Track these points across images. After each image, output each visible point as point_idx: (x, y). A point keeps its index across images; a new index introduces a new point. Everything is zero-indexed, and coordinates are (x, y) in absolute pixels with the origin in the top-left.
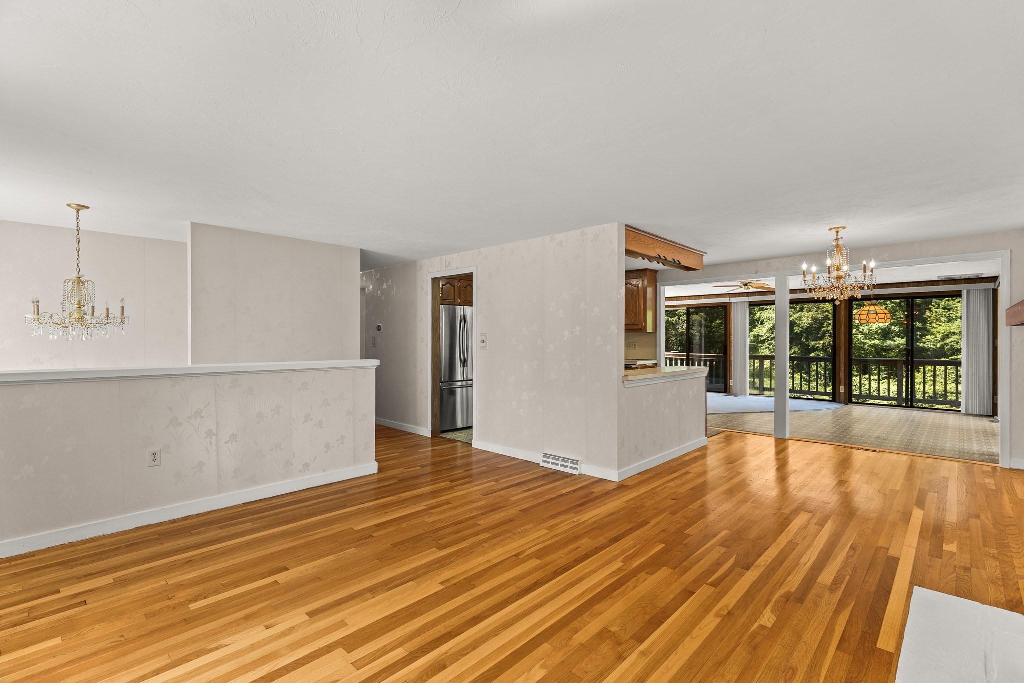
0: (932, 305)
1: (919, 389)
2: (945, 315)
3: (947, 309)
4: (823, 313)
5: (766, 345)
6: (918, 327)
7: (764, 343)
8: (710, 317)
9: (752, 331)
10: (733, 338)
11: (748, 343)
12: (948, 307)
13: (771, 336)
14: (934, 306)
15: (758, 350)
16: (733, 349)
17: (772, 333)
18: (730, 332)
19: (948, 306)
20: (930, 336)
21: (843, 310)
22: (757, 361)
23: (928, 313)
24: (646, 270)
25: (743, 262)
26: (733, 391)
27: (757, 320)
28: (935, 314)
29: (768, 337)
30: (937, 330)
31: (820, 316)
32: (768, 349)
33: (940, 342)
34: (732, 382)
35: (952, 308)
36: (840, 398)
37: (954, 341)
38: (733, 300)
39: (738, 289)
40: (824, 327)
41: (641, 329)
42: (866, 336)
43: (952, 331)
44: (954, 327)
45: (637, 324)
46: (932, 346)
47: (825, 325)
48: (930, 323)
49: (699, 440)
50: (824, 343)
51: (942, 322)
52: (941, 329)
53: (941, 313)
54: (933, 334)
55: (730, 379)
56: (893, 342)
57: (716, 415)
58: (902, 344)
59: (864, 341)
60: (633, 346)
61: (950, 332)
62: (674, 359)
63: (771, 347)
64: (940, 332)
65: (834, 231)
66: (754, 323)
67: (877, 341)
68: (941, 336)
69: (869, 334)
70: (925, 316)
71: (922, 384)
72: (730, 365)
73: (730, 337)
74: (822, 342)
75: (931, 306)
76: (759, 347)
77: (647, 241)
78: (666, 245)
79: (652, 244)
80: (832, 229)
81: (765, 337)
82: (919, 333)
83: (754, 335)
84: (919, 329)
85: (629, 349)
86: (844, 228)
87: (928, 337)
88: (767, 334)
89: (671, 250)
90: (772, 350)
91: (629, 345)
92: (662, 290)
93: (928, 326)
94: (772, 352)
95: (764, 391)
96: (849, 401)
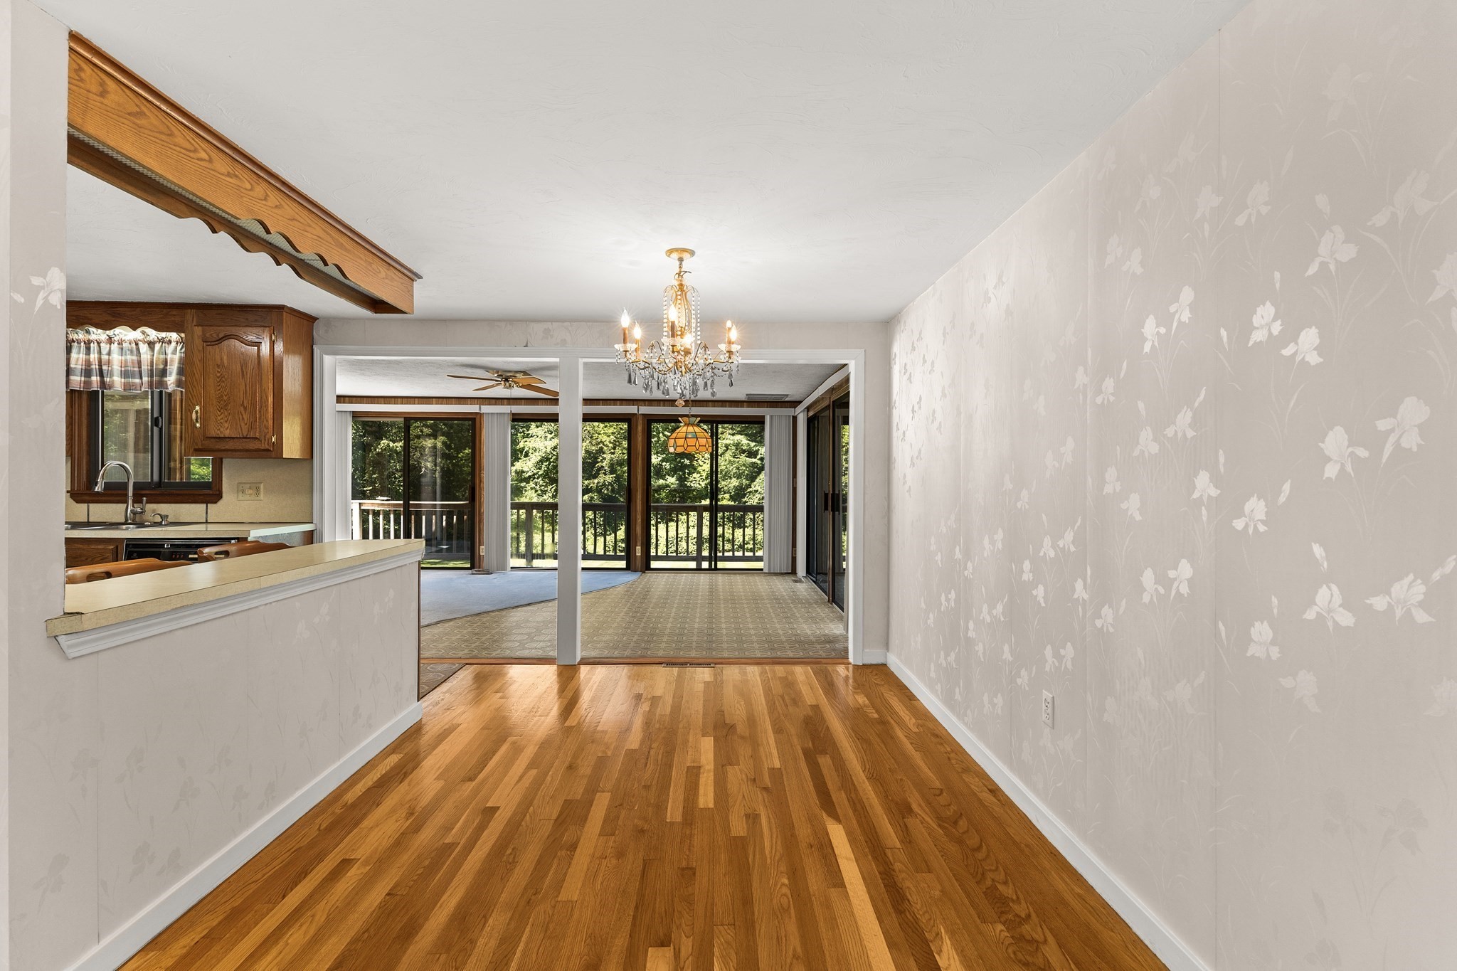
4: (597, 445)
5: (532, 484)
7: (528, 483)
8: (455, 444)
9: (514, 465)
10: (485, 475)
11: (509, 483)
15: (522, 492)
16: (485, 493)
17: (540, 469)
18: (480, 465)
21: (640, 434)
22: (522, 512)
24: (280, 308)
25: (499, 320)
26: (485, 564)
27: (519, 450)
29: (534, 474)
31: (594, 448)
32: (533, 491)
34: (483, 550)
36: (635, 563)
38: (486, 409)
39: (492, 386)
40: (598, 462)
41: (268, 450)
45: (257, 438)
46: (698, 485)
47: (599, 460)
48: (697, 460)
49: (400, 717)
50: (598, 483)
55: (480, 545)
56: (664, 482)
57: (452, 623)
60: (250, 491)
62: (381, 512)
63: (538, 487)
65: (675, 256)
66: (517, 454)
72: (481, 521)
73: (480, 474)
74: (596, 481)
76: (522, 487)
77: (203, 155)
78: (290, 205)
79: (229, 175)
80: (670, 252)
81: (530, 474)
82: (687, 471)
83: (516, 470)
84: (686, 466)
85: (240, 498)
86: (692, 253)
87: (694, 475)
88: (532, 470)
89: (310, 226)
90: (539, 492)
91: (240, 489)
92: (327, 362)
93: (695, 463)
94: (538, 495)
95: (533, 559)
96: (647, 568)
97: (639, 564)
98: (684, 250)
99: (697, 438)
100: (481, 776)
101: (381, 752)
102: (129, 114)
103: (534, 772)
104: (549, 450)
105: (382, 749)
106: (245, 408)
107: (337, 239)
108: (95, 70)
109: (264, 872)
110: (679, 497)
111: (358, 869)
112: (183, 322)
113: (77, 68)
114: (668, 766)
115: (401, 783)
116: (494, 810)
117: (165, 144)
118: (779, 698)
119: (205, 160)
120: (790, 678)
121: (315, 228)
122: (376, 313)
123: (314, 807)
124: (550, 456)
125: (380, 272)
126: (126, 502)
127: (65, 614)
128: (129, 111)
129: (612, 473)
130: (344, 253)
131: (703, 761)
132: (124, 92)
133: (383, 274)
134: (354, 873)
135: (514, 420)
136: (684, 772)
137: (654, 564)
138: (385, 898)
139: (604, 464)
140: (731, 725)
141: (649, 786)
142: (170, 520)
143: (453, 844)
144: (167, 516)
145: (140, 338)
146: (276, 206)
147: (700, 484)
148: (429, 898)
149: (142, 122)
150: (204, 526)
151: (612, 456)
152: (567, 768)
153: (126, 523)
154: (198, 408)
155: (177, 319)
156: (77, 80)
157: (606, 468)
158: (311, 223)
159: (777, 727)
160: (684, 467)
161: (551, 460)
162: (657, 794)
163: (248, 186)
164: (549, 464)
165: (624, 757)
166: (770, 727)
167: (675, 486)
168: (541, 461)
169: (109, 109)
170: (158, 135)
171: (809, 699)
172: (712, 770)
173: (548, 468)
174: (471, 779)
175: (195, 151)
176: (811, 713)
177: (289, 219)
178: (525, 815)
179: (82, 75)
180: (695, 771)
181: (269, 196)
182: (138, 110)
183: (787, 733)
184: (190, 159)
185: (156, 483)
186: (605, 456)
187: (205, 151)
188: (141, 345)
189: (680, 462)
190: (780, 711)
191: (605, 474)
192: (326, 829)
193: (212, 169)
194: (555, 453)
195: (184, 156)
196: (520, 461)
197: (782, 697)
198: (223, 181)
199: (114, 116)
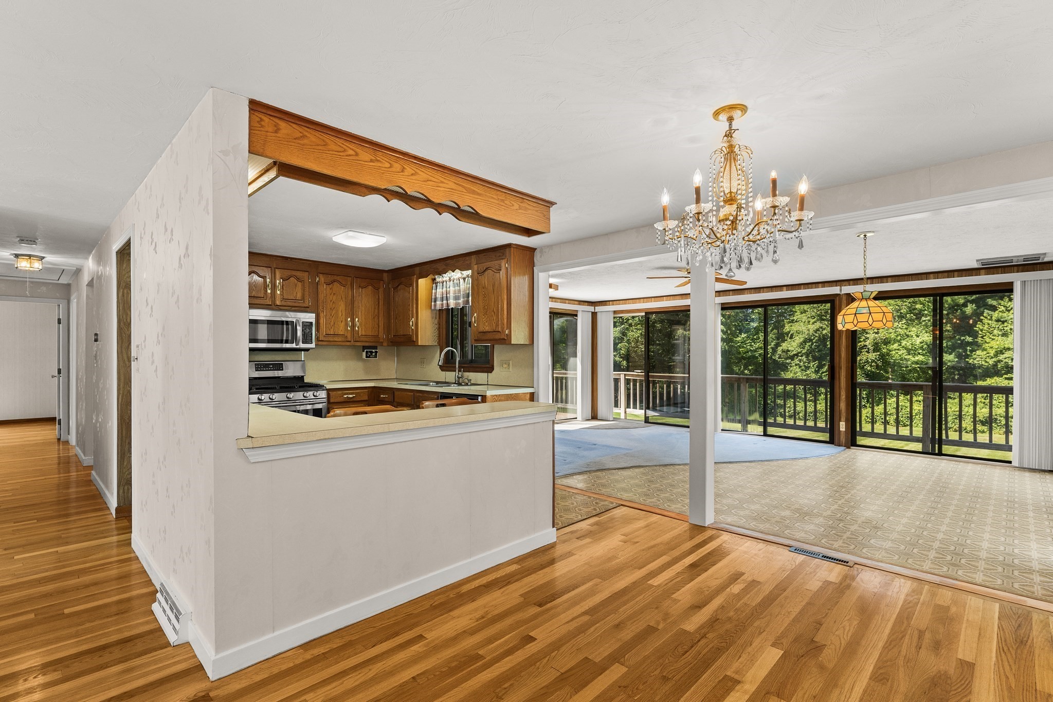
0: (984, 316)
1: (968, 412)
2: (998, 327)
3: (1001, 321)
5: (796, 361)
6: (968, 341)
7: (793, 360)
12: (1002, 320)
13: (802, 351)
14: (986, 318)
15: (787, 367)
17: (803, 348)
19: (1001, 318)
20: (981, 351)
23: (979, 326)
24: (510, 245)
25: (643, 227)
28: (987, 326)
30: (990, 345)
32: (798, 367)
33: (992, 358)
35: (1006, 321)
36: (839, 438)
37: (1009, 358)
41: (504, 339)
42: (909, 351)
43: (1006, 346)
44: (1007, 342)
45: (503, 333)
47: (862, 340)
48: (982, 337)
51: (995, 336)
52: (993, 344)
53: (993, 325)
54: (984, 350)
58: (949, 361)
59: (906, 357)
60: (506, 365)
61: (1005, 347)
64: (992, 348)
65: (723, 117)
67: (921, 356)
68: (994, 351)
69: (912, 349)
70: (975, 328)
71: (972, 407)
75: (982, 318)
76: (788, 364)
77: (351, 152)
78: (425, 171)
79: (371, 161)
80: (716, 114)
81: (795, 352)
82: (968, 348)
83: (782, 349)
84: (969, 344)
85: (502, 370)
86: (743, 108)
87: (978, 352)
88: (797, 349)
89: (444, 183)
90: (803, 368)
91: (501, 364)
92: (542, 278)
93: (979, 340)
94: (802, 370)
95: (747, 424)
96: (852, 443)
97: (843, 439)
98: (732, 107)
99: (870, 313)
100: (549, 605)
101: (511, 560)
102: (295, 139)
103: (586, 618)
104: (811, 332)
105: (512, 558)
106: (494, 313)
107: (469, 188)
108: (271, 118)
109: (383, 622)
110: (958, 374)
111: (419, 647)
112: (470, 263)
113: (259, 120)
114: (706, 663)
115: (500, 589)
116: (532, 639)
117: (321, 151)
118: (916, 632)
119: (352, 155)
120: (953, 609)
121: (447, 184)
122: (529, 236)
123: (444, 587)
124: (813, 338)
125: (513, 205)
126: (455, 371)
127: (248, 436)
128: (295, 137)
129: (874, 351)
130: (476, 197)
131: (749, 676)
132: (292, 126)
133: (516, 206)
134: (416, 648)
135: (723, 309)
136: (717, 680)
137: (861, 440)
138: (410, 679)
139: (867, 343)
140: (818, 645)
141: (668, 679)
142: (472, 382)
143: (482, 656)
144: (471, 380)
145: (460, 276)
146: (412, 175)
147: (986, 362)
148: (429, 695)
149: (305, 141)
150: (486, 386)
151: (876, 335)
152: (615, 625)
153: (455, 383)
154: (475, 315)
155: (468, 262)
156: (260, 127)
157: (869, 347)
158: (443, 180)
159: (881, 671)
160: (964, 345)
161: (814, 341)
162: (667, 693)
163: (387, 165)
164: (812, 344)
165: (671, 636)
166: (871, 668)
167: (954, 363)
168: (805, 342)
169: (280, 139)
170: (316, 147)
171: (965, 650)
172: (751, 693)
173: (811, 348)
174: (540, 605)
175: (345, 151)
176: (951, 671)
177: (424, 181)
178: (545, 657)
179: (263, 123)
180: (730, 684)
181: (406, 169)
182: (302, 135)
183: (892, 687)
184: (340, 157)
185: (470, 360)
186: (868, 336)
187: (353, 150)
188: (460, 279)
189: (960, 339)
190: (903, 653)
191: (868, 352)
192: (434, 606)
193: (357, 160)
194: (817, 335)
195: (335, 156)
196: (786, 342)
197: (921, 633)
198: (366, 166)
199: (285, 143)
